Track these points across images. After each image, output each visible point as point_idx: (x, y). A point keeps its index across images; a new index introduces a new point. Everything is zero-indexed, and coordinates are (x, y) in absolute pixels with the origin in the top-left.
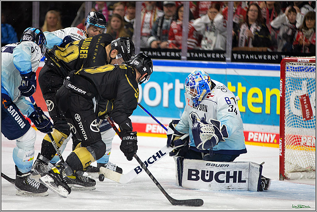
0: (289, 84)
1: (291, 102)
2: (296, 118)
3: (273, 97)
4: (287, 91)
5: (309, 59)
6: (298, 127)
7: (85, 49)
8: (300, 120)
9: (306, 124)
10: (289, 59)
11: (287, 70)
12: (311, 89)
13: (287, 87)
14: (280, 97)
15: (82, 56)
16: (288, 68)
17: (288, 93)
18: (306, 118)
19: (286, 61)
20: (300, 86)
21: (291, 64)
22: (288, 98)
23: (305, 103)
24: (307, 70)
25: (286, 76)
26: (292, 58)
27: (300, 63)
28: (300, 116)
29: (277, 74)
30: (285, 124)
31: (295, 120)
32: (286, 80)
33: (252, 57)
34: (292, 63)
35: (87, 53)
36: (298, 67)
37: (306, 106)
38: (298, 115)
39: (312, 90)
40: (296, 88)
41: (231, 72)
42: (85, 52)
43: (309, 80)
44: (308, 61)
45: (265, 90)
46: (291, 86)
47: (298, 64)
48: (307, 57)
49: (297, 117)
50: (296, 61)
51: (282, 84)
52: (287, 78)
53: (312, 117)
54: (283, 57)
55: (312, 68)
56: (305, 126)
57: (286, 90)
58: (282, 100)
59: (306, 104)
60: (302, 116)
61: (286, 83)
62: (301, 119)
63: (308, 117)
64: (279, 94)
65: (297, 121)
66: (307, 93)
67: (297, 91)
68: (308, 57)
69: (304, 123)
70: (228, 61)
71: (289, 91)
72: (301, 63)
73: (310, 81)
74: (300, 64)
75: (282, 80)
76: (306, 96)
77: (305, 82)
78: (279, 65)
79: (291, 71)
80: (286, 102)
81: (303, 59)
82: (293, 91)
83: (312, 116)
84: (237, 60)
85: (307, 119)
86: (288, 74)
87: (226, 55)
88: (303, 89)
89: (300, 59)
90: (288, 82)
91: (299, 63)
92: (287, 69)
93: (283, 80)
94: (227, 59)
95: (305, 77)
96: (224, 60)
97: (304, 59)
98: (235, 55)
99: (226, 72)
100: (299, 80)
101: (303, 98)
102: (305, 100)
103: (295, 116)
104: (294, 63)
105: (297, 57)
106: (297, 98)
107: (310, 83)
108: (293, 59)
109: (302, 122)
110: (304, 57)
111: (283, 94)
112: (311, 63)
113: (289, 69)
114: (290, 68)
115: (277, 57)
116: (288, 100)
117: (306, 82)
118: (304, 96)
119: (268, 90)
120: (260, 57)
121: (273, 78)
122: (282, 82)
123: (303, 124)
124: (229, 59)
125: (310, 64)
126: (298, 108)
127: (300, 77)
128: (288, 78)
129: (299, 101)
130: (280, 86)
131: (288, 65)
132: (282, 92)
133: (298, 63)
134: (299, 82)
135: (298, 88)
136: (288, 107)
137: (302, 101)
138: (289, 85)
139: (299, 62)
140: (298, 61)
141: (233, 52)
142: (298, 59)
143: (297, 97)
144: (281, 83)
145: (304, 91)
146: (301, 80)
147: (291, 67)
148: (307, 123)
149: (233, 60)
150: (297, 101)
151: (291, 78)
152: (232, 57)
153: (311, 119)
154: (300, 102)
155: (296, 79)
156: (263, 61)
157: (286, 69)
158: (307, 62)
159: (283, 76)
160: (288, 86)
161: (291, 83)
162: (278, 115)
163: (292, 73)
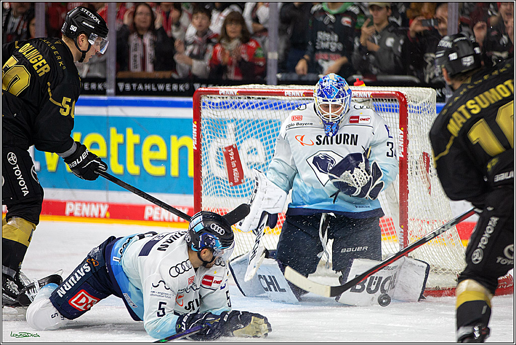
0: (206, 128)
1: (210, 158)
2: (218, 182)
3: (183, 149)
4: (205, 140)
5: (237, 90)
6: (221, 195)
7: (39, 61)
8: (224, 185)
9: (233, 192)
10: (206, 89)
11: (203, 108)
12: (240, 137)
13: (203, 133)
14: (194, 150)
15: (42, 71)
16: (204, 104)
17: (205, 143)
18: (234, 182)
19: (202, 93)
20: (224, 132)
21: (208, 97)
22: (206, 151)
23: (232, 158)
24: (233, 106)
25: (202, 116)
26: (211, 88)
27: (223, 96)
28: (225, 180)
29: (188, 113)
30: (202, 192)
31: (217, 185)
32: (202, 123)
33: (147, 87)
34: (211, 96)
35: (45, 63)
36: (220, 103)
37: (234, 164)
38: (222, 178)
39: (243, 138)
40: (218, 136)
41: (115, 111)
42: (43, 63)
43: (237, 123)
44: (236, 93)
45: (170, 139)
46: (210, 133)
47: (220, 98)
48: (233, 87)
49: (220, 181)
50: (217, 93)
51: (196, 130)
52: (203, 119)
53: (242, 181)
54: (197, 86)
55: (242, 103)
56: (232, 194)
57: (202, 139)
58: (197, 154)
59: (233, 160)
60: (228, 178)
61: (202, 128)
62: (226, 184)
63: (236, 180)
64: (191, 145)
65: (219, 187)
66: (234, 143)
67: (219, 140)
68: (235, 87)
69: (231, 190)
70: (110, 95)
71: (207, 141)
72: (225, 96)
73: (239, 124)
74: (223, 98)
75: (195, 122)
76: (233, 148)
77: (231, 126)
78: (191, 99)
79: (209, 108)
80: (202, 158)
81: (227, 90)
82: (213, 139)
83: (243, 178)
84: (125, 93)
85: (235, 184)
86: (205, 113)
87: (106, 85)
88: (228, 136)
89: (222, 89)
90: (205, 126)
91: (221, 96)
92: (204, 106)
93: (197, 122)
94: (108, 91)
95: (231, 118)
96: (103, 92)
97: (229, 90)
98: (121, 85)
99: (107, 111)
100: (222, 123)
101: (229, 151)
102: (232, 154)
103: (217, 178)
104: (214, 96)
105: (219, 87)
106: (219, 151)
107: (238, 128)
108: (212, 90)
109: (227, 188)
110: (229, 87)
111: (199, 145)
112: (240, 96)
113: (206, 106)
114: (208, 105)
115: (187, 86)
116: (205, 154)
117: (233, 126)
118: (231, 147)
119: (174, 138)
120: (161, 87)
121: (183, 120)
122: (196, 126)
123: (229, 191)
124: (111, 91)
125: (239, 98)
126: (220, 166)
127: (224, 117)
128: (205, 120)
129: (222, 155)
130: (194, 132)
131: (205, 99)
132: (197, 143)
133: (219, 96)
134: (222, 125)
135: (221, 136)
136: (206, 166)
137: (227, 156)
138: (207, 132)
139: (222, 94)
140: (220, 93)
141: (118, 81)
142: (220, 90)
143: (220, 149)
144: (195, 128)
145: (230, 141)
146: (225, 123)
147: (210, 103)
148: (235, 190)
149: (118, 92)
150: (220, 156)
151: (210, 120)
152: (117, 88)
153: (242, 183)
154: (224, 157)
155: (217, 122)
156: (164, 93)
157: (202, 106)
158: (233, 94)
159: (197, 116)
160: (205, 132)
161: (209, 128)
162: (191, 178)
163: (211, 112)
